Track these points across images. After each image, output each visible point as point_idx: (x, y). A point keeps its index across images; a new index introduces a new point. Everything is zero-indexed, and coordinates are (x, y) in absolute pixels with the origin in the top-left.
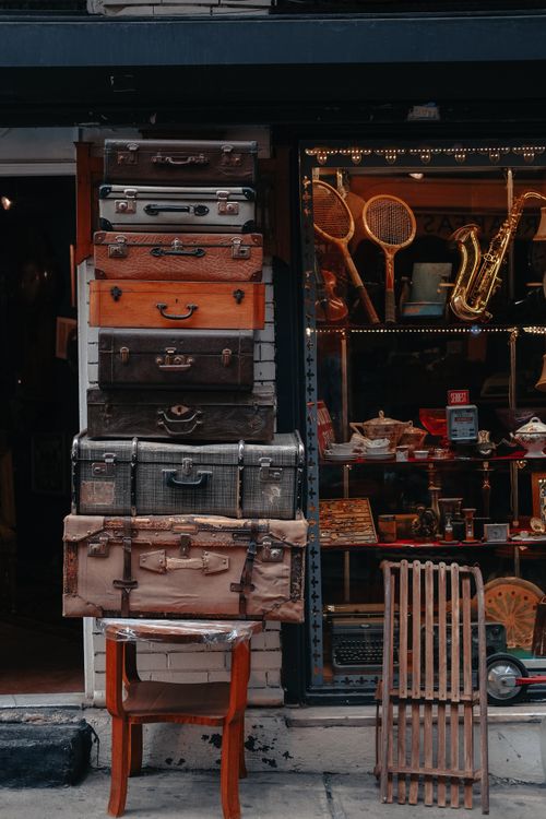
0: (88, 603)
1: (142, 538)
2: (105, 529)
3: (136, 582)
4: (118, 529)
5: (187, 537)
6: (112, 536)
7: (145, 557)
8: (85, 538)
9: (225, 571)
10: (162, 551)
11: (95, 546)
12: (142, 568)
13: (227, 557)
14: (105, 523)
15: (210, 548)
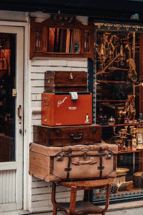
0: (57, 177)
1: (73, 153)
2: (62, 151)
3: (71, 168)
4: (66, 151)
5: (86, 152)
6: (64, 154)
7: (73, 160)
8: (56, 155)
9: (96, 163)
10: (78, 158)
11: (59, 157)
12: (72, 164)
13: (97, 158)
14: (62, 150)
15: (92, 156)
